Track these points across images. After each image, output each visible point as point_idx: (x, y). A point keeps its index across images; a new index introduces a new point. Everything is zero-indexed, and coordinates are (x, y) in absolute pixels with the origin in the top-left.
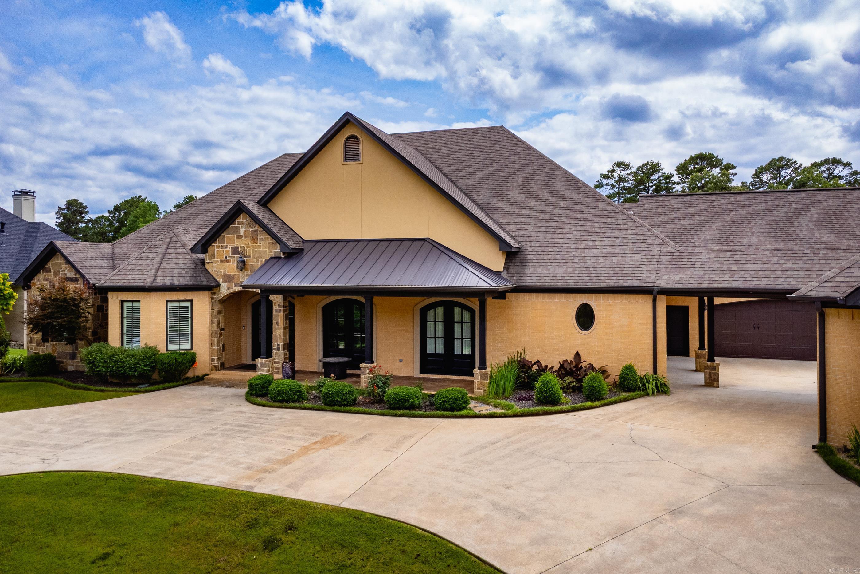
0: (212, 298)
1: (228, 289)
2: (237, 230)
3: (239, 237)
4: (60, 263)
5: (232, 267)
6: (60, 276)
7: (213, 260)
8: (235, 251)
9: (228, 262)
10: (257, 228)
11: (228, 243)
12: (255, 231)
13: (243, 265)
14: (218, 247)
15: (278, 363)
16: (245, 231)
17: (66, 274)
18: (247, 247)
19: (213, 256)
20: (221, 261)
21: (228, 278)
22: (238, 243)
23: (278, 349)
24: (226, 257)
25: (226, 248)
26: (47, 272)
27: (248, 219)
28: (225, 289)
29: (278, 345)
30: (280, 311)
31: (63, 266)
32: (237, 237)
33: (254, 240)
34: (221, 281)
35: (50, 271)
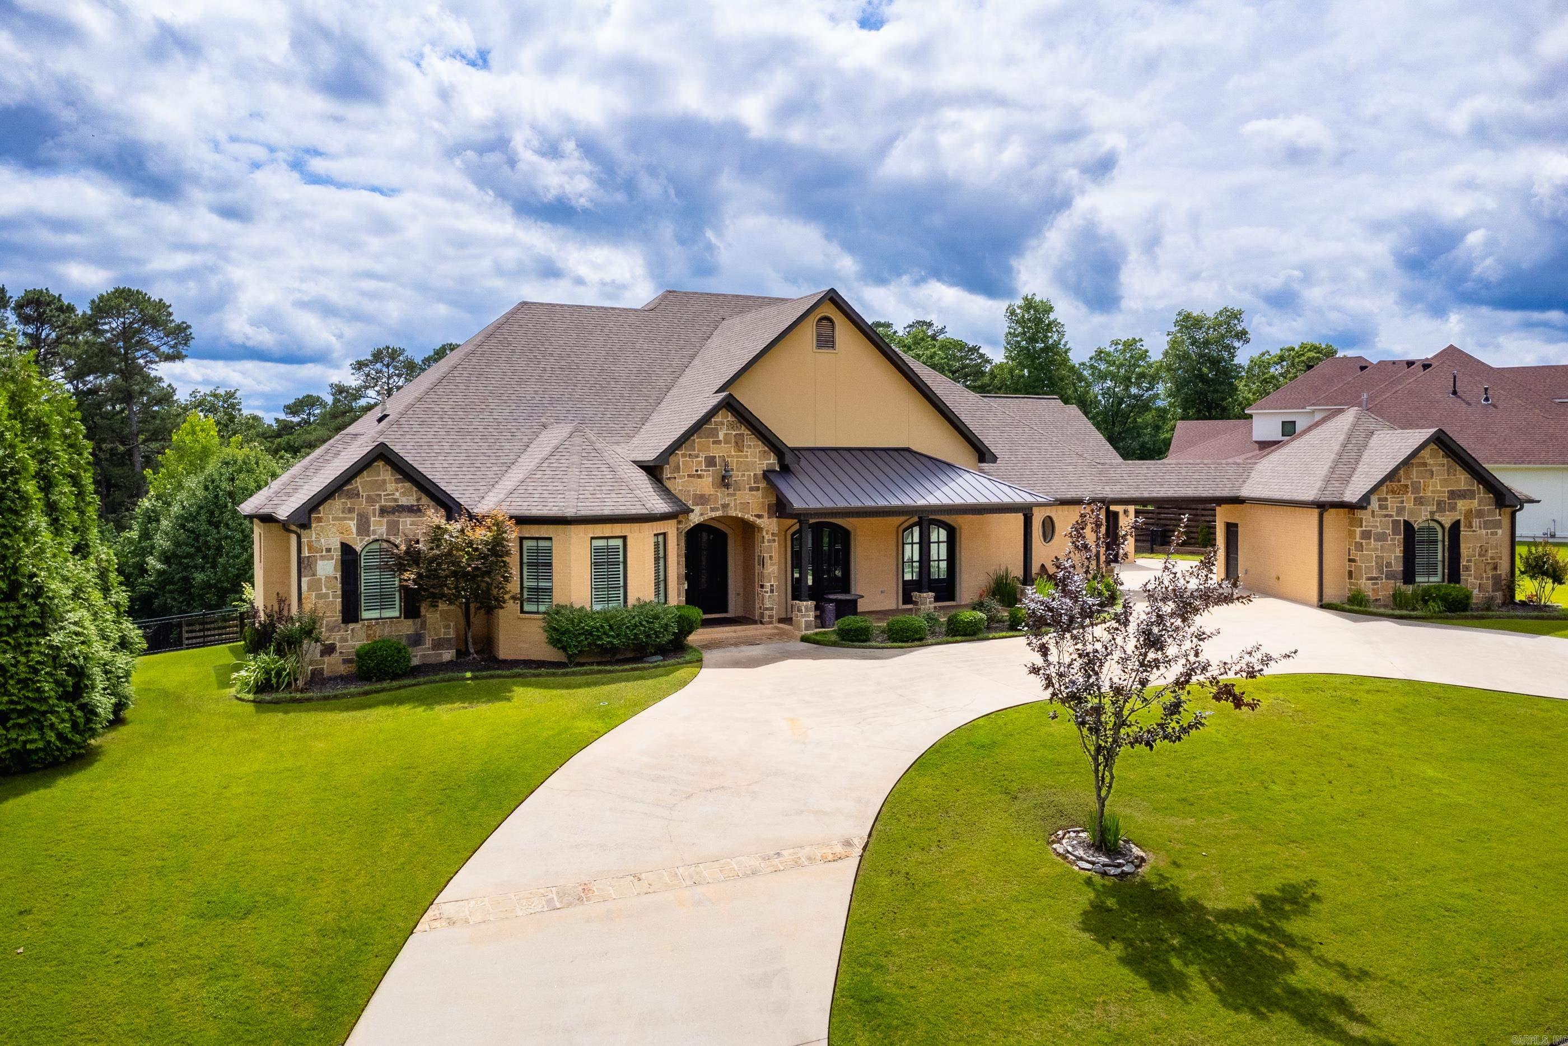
0: (678, 529)
1: (702, 514)
2: (714, 433)
3: (719, 442)
4: (384, 482)
5: (706, 484)
6: (383, 503)
7: (676, 475)
8: (711, 461)
9: (700, 476)
10: (744, 431)
11: (699, 451)
12: (740, 435)
13: (724, 481)
14: (683, 456)
15: (772, 609)
16: (726, 434)
17: (396, 500)
18: (728, 456)
19: (677, 469)
20: (689, 476)
21: (702, 499)
22: (716, 451)
23: (772, 591)
24: (697, 471)
25: (697, 457)
26: (350, 498)
27: (730, 418)
28: (695, 518)
29: (772, 586)
30: (774, 540)
31: (391, 487)
32: (714, 443)
33: (739, 446)
34: (690, 503)
35: (358, 495)
